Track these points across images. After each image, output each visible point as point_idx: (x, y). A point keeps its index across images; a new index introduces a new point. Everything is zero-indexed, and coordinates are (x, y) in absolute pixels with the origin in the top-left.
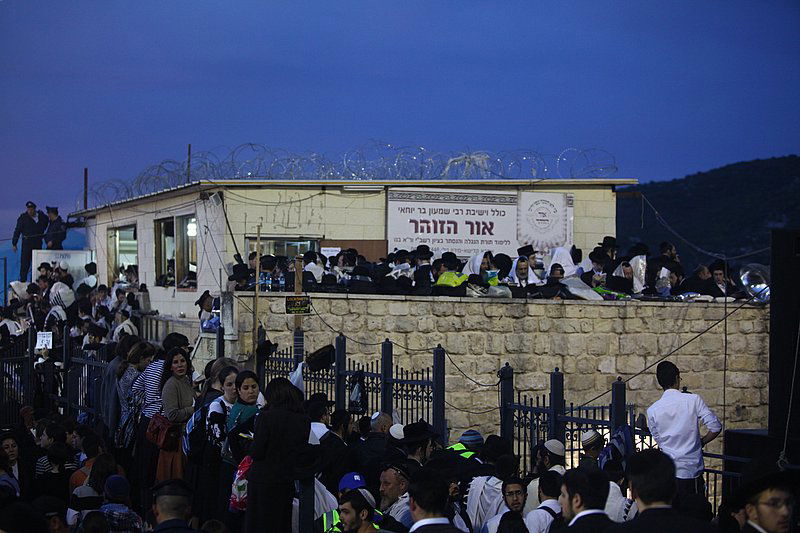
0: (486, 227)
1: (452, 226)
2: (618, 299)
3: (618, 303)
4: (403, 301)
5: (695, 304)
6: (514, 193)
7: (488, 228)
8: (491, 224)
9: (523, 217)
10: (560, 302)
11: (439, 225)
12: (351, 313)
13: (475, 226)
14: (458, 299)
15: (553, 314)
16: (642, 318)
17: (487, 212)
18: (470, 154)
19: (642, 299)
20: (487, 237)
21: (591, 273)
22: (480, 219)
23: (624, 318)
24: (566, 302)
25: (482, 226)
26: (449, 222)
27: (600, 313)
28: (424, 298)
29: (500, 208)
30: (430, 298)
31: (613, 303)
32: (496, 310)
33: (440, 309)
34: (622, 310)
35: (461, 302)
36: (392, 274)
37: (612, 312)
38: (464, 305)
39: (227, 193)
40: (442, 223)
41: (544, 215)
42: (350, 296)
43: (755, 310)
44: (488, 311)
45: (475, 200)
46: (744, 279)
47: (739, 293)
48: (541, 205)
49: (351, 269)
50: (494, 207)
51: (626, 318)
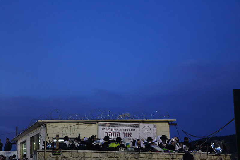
0: (129, 134)
1: (119, 134)
2: (170, 152)
3: (171, 153)
4: (97, 153)
5: (197, 154)
6: (138, 124)
7: (130, 135)
8: (131, 133)
9: (141, 131)
10: (151, 153)
11: (114, 134)
12: (79, 157)
13: (126, 134)
14: (116, 152)
15: (149, 157)
16: (179, 158)
17: (129, 130)
18: (124, 113)
19: (178, 152)
20: (130, 137)
21: (161, 144)
22: (127, 132)
23: (173, 159)
24: (153, 153)
25: (128, 134)
26: (118, 133)
27: (165, 157)
28: (104, 152)
29: (133, 128)
30: (106, 152)
31: (169, 153)
32: (129, 156)
33: (110, 155)
34: (172, 156)
35: (117, 153)
36: (94, 143)
37: (169, 156)
38: (118, 154)
39: (47, 124)
40: (116, 133)
41: (147, 131)
42: (79, 151)
43: (217, 156)
44: (127, 156)
45: (126, 126)
46: (212, 146)
47: (211, 150)
48: (146, 127)
49: (80, 142)
50: (132, 128)
51: (173, 158)
